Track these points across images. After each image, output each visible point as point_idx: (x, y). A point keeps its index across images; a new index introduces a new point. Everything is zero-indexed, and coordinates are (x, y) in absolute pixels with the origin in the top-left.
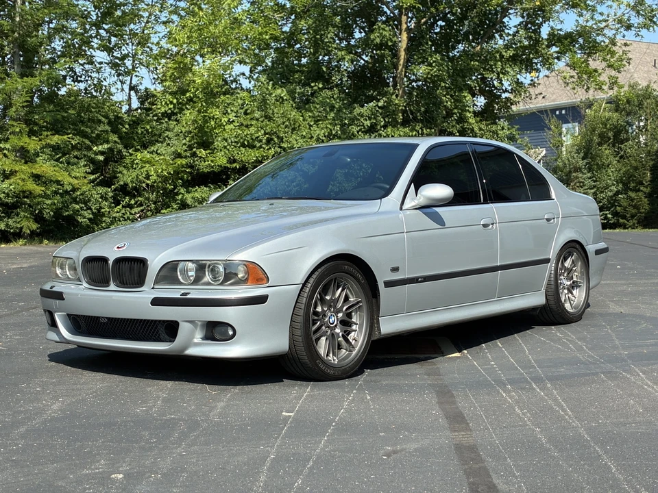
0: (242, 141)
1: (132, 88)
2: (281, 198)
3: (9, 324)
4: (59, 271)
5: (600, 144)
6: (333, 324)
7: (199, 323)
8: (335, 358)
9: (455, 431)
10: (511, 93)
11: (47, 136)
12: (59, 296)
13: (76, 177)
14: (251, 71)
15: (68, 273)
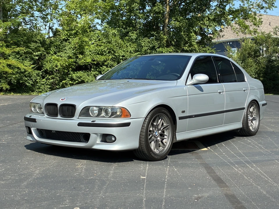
0: (97, 52)
1: (50, 28)
2: (131, 79)
3: (5, 131)
4: (33, 109)
5: (248, 57)
6: (157, 136)
7: (99, 134)
8: (157, 151)
9: (222, 187)
10: (212, 34)
11: (14, 48)
12: (34, 120)
13: (27, 66)
14: (102, 22)
15: (37, 110)
